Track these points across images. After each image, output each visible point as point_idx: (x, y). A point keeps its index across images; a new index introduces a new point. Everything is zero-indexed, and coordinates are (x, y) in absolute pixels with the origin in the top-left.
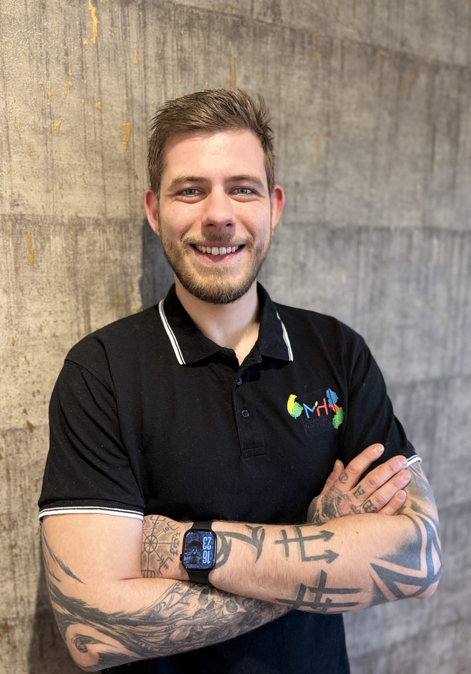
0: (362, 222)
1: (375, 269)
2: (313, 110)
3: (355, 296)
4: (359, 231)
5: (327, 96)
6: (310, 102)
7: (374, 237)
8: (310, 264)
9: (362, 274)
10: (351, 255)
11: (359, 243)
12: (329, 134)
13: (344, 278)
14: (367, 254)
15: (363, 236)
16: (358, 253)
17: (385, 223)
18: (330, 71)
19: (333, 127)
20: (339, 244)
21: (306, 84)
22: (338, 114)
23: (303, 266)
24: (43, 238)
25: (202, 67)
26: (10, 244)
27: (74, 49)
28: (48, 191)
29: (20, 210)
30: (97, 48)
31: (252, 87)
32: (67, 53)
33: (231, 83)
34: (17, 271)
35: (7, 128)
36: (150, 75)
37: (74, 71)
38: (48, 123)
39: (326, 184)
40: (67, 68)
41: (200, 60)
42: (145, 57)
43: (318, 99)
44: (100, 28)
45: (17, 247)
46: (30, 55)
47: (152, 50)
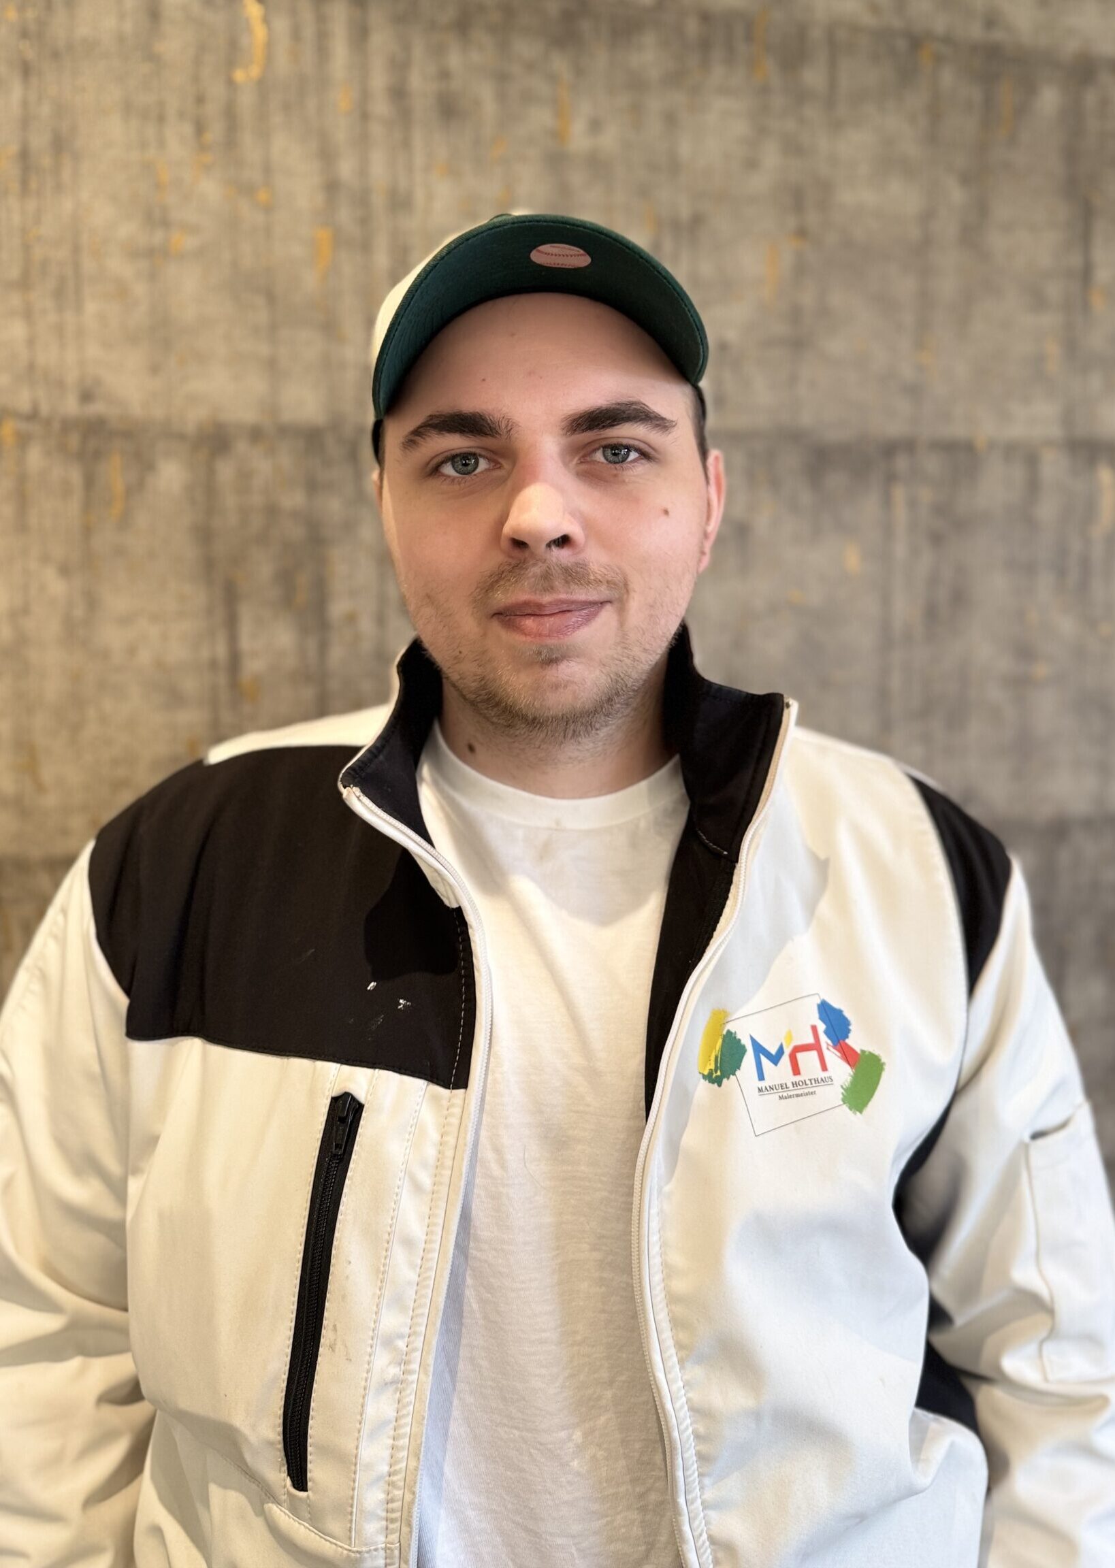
0: (895, 428)
1: (937, 539)
2: (760, 182)
3: (886, 601)
4: (890, 449)
5: (793, 148)
6: (752, 164)
7: (932, 464)
8: (762, 522)
9: (900, 550)
10: (869, 506)
11: (891, 478)
12: (801, 233)
13: (853, 559)
14: (912, 504)
15: (902, 463)
16: (887, 502)
18: (801, 96)
19: (812, 218)
24: (144, 464)
25: (490, 107)
26: (76, 476)
27: (216, 91)
28: (155, 369)
29: (97, 408)
30: (263, 86)
31: (609, 141)
32: (200, 100)
33: (558, 135)
34: (87, 531)
35: (76, 249)
36: (377, 130)
37: (215, 133)
38: (158, 237)
39: (798, 344)
40: (200, 128)
41: (486, 92)
42: (365, 96)
43: (771, 157)
44: (269, 45)
45: (89, 482)
46: (128, 108)
47: (379, 80)
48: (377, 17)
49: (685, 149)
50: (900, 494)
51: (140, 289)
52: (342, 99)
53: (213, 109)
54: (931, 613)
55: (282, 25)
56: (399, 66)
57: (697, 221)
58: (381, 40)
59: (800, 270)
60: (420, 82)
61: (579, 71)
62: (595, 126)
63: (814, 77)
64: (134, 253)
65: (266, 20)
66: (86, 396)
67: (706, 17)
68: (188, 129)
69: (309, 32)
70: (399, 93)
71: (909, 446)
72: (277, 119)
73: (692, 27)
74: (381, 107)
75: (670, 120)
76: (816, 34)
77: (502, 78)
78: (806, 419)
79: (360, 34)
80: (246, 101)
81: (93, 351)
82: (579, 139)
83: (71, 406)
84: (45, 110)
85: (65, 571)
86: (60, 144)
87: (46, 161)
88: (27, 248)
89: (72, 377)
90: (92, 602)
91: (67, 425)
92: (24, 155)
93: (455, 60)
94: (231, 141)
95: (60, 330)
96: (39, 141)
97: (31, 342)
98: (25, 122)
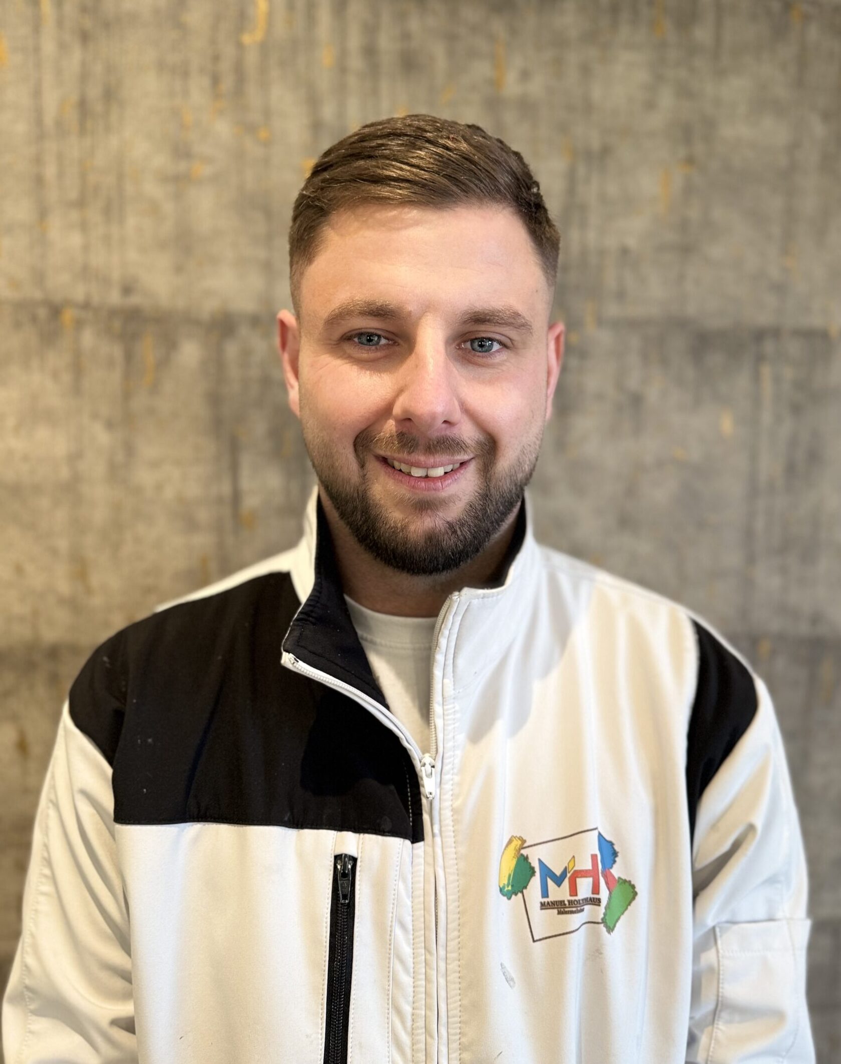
0: (764, 319)
1: (796, 409)
2: (657, 120)
3: (754, 457)
4: (760, 335)
5: (685, 92)
6: (650, 106)
7: (794, 348)
8: (653, 394)
9: (767, 417)
10: (742, 381)
11: (760, 359)
12: (690, 161)
13: (727, 424)
14: (777, 380)
15: (769, 347)
16: (756, 378)
17: (816, 321)
18: (693, 50)
19: (700, 148)
20: (715, 359)
21: (642, 76)
22: (710, 124)
23: (637, 400)
24: (170, 344)
25: (441, 62)
26: (117, 351)
27: (228, 51)
28: (179, 269)
29: (135, 300)
30: (264, 48)
31: (536, 87)
32: (216, 58)
33: (495, 83)
34: (127, 395)
35: (120, 177)
36: (352, 81)
37: (228, 83)
38: (182, 166)
39: (686, 250)
40: (216, 80)
41: (439, 51)
42: (343, 54)
43: (667, 99)
44: (270, 15)
45: (129, 357)
46: (161, 66)
47: (355, 41)
49: (597, 93)
50: (766, 371)
51: (168, 208)
52: (326, 57)
54: (791, 469)
56: (371, 30)
57: (606, 151)
58: (357, 10)
59: (689, 190)
60: (387, 42)
61: (513, 32)
62: (525, 75)
63: (703, 34)
64: (165, 179)
66: (127, 290)
68: (206, 81)
69: (301, 3)
70: (370, 51)
71: (776, 333)
72: (275, 73)
74: (356, 62)
75: (586, 70)
77: (451, 38)
78: (691, 310)
79: (341, 4)
80: (252, 59)
81: (132, 255)
82: (512, 86)
83: (115, 298)
84: (98, 69)
85: (110, 425)
86: (110, 95)
87: (99, 107)
88: (83, 176)
89: (116, 275)
90: (129, 449)
91: (113, 313)
92: (83, 105)
93: (414, 24)
94: (239, 89)
95: (107, 239)
96: (94, 92)
97: (86, 248)
98: (84, 76)
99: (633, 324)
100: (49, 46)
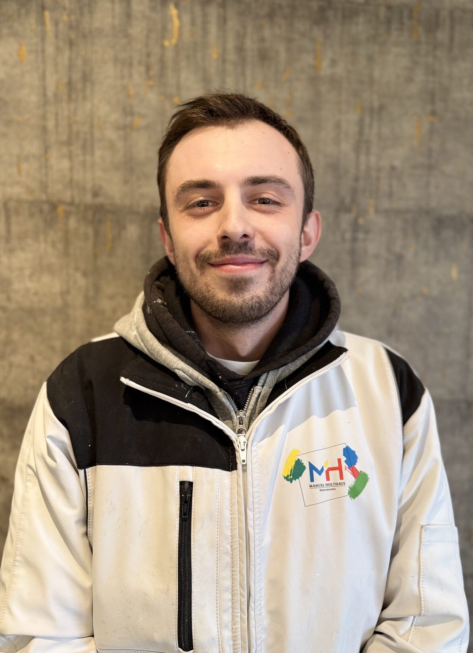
2: (414, 89)
5: (431, 71)
6: (410, 80)
8: (409, 255)
10: (464, 246)
12: (433, 113)
13: (454, 273)
18: (436, 46)
19: (439, 106)
20: (447, 234)
21: (405, 62)
22: (446, 90)
23: (400, 258)
24: (121, 227)
25: (283, 55)
26: (90, 231)
27: (156, 51)
28: (126, 182)
29: (100, 200)
30: (177, 48)
31: (340, 70)
32: (148, 55)
33: (316, 68)
34: (95, 256)
35: (92, 126)
36: (229, 67)
37: (155, 70)
38: (129, 119)
39: (430, 168)
40: (148, 68)
41: (281, 48)
42: (224, 50)
43: (420, 76)
44: (181, 28)
45: (97, 234)
46: (116, 60)
47: (231, 44)
48: (231, 12)
49: (377, 73)
51: (120, 145)
52: (214, 53)
53: (154, 59)
55: (186, 18)
56: (241, 37)
57: (382, 108)
58: (233, 24)
59: (432, 131)
60: (250, 44)
61: (327, 36)
62: (333, 62)
63: (442, 36)
64: (118, 128)
65: (179, 17)
66: (95, 194)
67: (389, 8)
68: (143, 69)
69: (199, 21)
70: (240, 49)
72: (183, 64)
73: (383, 13)
74: (232, 56)
75: (370, 59)
76: (444, 14)
77: (289, 40)
78: (433, 204)
79: (223, 21)
80: (170, 55)
81: (99, 173)
82: (325, 70)
83: (88, 199)
84: (79, 62)
85: (85, 274)
86: (86, 78)
87: (80, 86)
88: (70, 126)
89: (89, 186)
90: (97, 289)
91: (87, 208)
92: (70, 84)
93: (267, 33)
94: (162, 74)
95: (84, 164)
96: (77, 76)
97: (71, 169)
98: (71, 67)
99: (398, 212)
100: (50, 50)
